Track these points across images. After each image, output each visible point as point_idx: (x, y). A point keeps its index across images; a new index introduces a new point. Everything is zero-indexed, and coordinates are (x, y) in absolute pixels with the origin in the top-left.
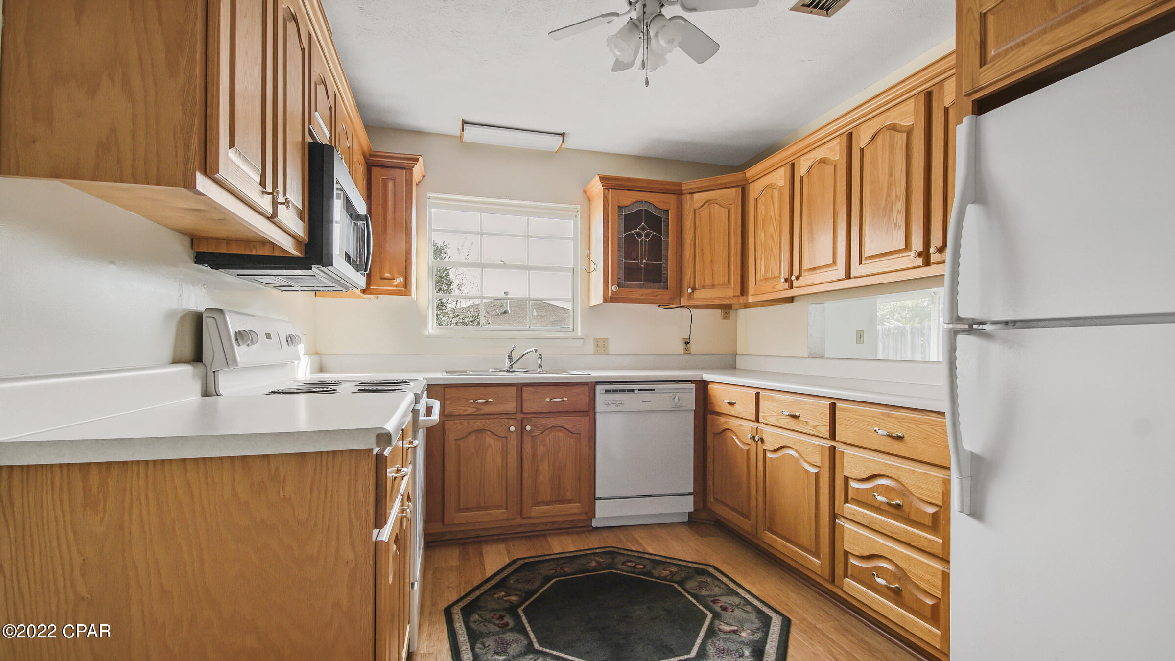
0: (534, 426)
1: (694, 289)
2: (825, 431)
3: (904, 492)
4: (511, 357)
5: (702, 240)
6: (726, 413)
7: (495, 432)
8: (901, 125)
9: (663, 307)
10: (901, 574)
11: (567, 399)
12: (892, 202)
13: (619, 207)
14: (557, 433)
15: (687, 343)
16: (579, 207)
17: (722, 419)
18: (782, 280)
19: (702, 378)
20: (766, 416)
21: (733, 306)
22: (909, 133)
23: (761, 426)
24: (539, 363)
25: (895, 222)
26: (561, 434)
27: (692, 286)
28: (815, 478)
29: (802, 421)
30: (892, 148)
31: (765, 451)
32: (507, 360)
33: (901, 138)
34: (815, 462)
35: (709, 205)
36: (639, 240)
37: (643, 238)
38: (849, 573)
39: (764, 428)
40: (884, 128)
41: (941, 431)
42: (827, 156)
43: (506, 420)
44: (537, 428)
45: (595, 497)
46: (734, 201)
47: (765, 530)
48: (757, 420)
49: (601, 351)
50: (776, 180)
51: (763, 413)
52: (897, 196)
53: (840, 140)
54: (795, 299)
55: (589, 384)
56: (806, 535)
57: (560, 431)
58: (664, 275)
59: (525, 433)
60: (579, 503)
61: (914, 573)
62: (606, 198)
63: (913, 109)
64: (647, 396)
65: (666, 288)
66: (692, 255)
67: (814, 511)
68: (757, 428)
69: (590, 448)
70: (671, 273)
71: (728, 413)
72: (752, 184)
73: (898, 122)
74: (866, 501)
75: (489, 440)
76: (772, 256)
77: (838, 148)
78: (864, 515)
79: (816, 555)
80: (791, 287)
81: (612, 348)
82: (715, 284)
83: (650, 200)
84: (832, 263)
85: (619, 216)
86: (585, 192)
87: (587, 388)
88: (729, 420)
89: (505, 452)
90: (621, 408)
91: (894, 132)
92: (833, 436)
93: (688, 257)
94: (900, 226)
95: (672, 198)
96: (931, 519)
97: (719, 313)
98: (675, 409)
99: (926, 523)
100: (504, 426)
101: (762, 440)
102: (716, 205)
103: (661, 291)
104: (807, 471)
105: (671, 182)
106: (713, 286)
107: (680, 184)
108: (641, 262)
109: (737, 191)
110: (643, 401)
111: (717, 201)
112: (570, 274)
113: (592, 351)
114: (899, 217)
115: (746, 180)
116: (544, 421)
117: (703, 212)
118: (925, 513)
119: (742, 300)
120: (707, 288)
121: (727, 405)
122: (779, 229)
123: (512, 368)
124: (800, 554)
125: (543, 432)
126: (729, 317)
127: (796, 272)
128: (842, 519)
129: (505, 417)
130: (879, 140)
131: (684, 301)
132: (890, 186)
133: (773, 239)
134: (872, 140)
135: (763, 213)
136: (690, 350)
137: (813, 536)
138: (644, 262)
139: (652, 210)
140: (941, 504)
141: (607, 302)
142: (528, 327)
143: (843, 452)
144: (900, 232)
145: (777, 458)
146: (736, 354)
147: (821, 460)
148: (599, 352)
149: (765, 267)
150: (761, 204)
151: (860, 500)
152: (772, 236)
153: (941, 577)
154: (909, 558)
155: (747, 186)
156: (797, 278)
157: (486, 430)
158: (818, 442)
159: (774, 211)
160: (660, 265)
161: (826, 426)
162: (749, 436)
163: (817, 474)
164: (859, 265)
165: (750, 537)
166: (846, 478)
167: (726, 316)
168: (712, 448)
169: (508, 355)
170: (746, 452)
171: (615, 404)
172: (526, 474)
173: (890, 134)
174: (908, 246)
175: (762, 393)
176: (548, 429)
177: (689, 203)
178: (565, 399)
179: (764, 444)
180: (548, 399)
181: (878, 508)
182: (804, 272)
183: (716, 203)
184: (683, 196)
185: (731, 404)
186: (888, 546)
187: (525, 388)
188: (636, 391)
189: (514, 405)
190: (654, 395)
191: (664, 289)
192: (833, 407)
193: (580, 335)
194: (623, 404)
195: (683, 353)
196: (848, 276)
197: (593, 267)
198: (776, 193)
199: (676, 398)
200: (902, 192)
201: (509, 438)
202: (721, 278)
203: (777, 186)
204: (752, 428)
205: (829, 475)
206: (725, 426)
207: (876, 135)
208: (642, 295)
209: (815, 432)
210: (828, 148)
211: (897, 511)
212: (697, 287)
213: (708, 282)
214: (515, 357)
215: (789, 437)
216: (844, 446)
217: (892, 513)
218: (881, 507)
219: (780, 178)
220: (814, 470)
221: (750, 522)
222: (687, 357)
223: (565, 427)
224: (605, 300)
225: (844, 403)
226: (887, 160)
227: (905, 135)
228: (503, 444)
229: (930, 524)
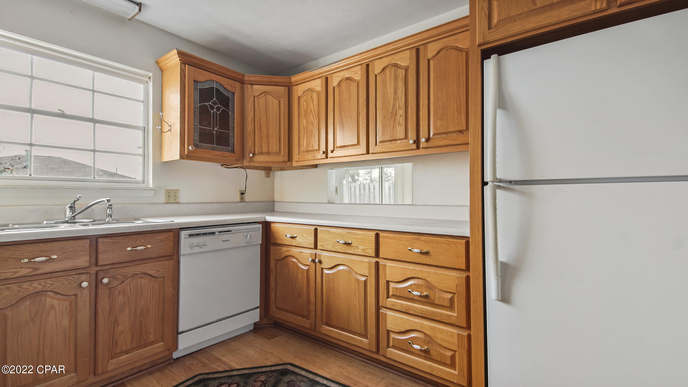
0: (113, 278)
1: (254, 154)
2: (372, 252)
3: (430, 286)
4: (74, 207)
5: (260, 120)
6: (288, 244)
7: (60, 292)
8: (401, 65)
9: (226, 166)
10: (429, 339)
11: (150, 246)
12: (397, 110)
13: (194, 81)
14: (139, 280)
15: (242, 194)
16: (151, 74)
17: (285, 249)
18: (322, 152)
19: (265, 219)
20: (323, 244)
21: (272, 168)
22: (407, 69)
23: (318, 252)
24: (108, 212)
25: (399, 122)
26: (143, 280)
27: (252, 152)
28: (364, 284)
29: (354, 246)
30: (396, 79)
31: (322, 269)
32: (68, 210)
33: (401, 73)
34: (363, 273)
35: (265, 95)
36: (212, 112)
37: (215, 110)
38: (391, 344)
39: (322, 253)
40: (390, 65)
41: (455, 247)
42: (352, 76)
43: (76, 276)
44: (116, 278)
45: (178, 332)
46: (283, 95)
47: (322, 325)
48: (316, 247)
49: (172, 200)
50: (315, 86)
51: (321, 242)
52: (399, 107)
53: (361, 67)
54: (318, 166)
55: (173, 230)
56: (357, 324)
57: (142, 278)
58: (232, 142)
59: (100, 286)
60: (162, 342)
61: (439, 338)
62: (182, 72)
63: (409, 56)
64: (226, 236)
65: (233, 151)
66: (253, 127)
67: (363, 306)
68: (316, 254)
69: (174, 289)
70: (236, 141)
71: (290, 244)
72: (296, 87)
73: (399, 63)
74: (403, 295)
75: (51, 301)
76: (312, 136)
77: (360, 72)
78: (401, 304)
79: (365, 336)
80: (327, 157)
81: (183, 197)
82: (270, 151)
83: (221, 82)
84: (357, 143)
85: (194, 88)
86: (157, 63)
87: (171, 234)
88: (291, 249)
89: (73, 311)
90: (204, 249)
91: (397, 68)
92: (377, 255)
93: (249, 130)
94: (402, 124)
95: (238, 84)
96: (449, 302)
97: (263, 173)
98: (247, 245)
99: (446, 305)
100: (73, 282)
101: (320, 262)
102: (270, 96)
103: (228, 154)
104: (358, 280)
105: (237, 72)
106: (268, 153)
107: (243, 76)
108: (214, 130)
109: (284, 89)
110: (223, 241)
111: (271, 94)
112: (140, 133)
113: (163, 201)
114: (401, 119)
115: (291, 83)
116: (124, 271)
117: (261, 99)
118: (445, 299)
119: (288, 164)
120: (264, 154)
121: (290, 239)
122: (317, 119)
123: (74, 219)
124: (352, 337)
125: (123, 282)
126: (270, 176)
127: (330, 148)
128: (384, 309)
129: (73, 273)
130: (388, 71)
131: (246, 163)
132: (395, 100)
133: (313, 125)
134: (382, 71)
135: (305, 107)
136: (244, 199)
137: (363, 324)
138: (216, 129)
139: (222, 90)
140: (454, 292)
141: (183, 159)
142: (93, 178)
143: (386, 265)
144: (401, 128)
145: (333, 273)
146: (274, 202)
147: (369, 271)
148: (169, 202)
149: (307, 142)
150: (304, 101)
151: (399, 295)
152: (312, 123)
153: (457, 337)
154: (434, 328)
155: (291, 87)
156: (332, 152)
157: (47, 291)
158: (366, 260)
159: (313, 107)
160: (228, 134)
161: (373, 248)
162: (310, 260)
163: (365, 282)
164: (376, 146)
165: (308, 331)
166: (387, 282)
167: (268, 176)
168: (274, 271)
169: (69, 205)
170: (306, 271)
171: (199, 246)
172: (101, 328)
173: (394, 69)
174: (406, 137)
175: (319, 229)
176: (129, 278)
177: (249, 91)
178: (149, 246)
179: (322, 264)
180: (129, 249)
181: (412, 299)
182: (336, 148)
183: (270, 95)
184: (244, 85)
185: (293, 238)
186: (420, 323)
187: (100, 240)
188: (217, 233)
189: (87, 258)
190: (231, 235)
191: (231, 152)
192: (377, 236)
193: (152, 186)
194: (206, 245)
195: (239, 201)
196: (368, 152)
197: (166, 128)
198: (315, 96)
199: (249, 236)
200: (403, 105)
201: (79, 296)
202: (274, 148)
203: (316, 90)
204: (311, 254)
205: (375, 281)
206: (287, 254)
207: (385, 68)
208: (214, 156)
209: (364, 253)
210: (353, 71)
211: (426, 299)
212: (256, 152)
213: (265, 150)
214: (79, 207)
215: (343, 258)
216: (384, 261)
217: (422, 301)
218: (414, 298)
219: (317, 85)
220: (363, 279)
221: (309, 321)
222: (243, 204)
223: (149, 273)
224: (182, 157)
225: (384, 232)
226: (393, 84)
227: (404, 71)
228: (71, 303)
229: (449, 305)
